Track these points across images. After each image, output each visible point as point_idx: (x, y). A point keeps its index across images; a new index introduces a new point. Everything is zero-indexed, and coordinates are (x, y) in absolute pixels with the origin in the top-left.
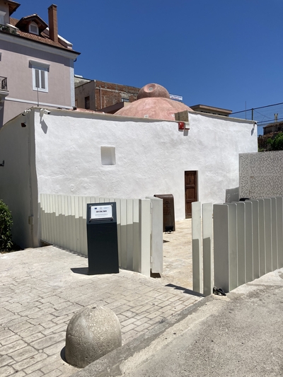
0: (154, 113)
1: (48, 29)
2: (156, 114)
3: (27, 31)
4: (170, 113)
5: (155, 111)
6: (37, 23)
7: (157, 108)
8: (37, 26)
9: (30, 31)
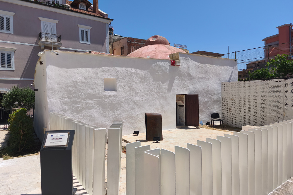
0: (154, 54)
1: (92, 6)
2: (156, 55)
3: (78, 8)
4: (167, 55)
5: (155, 53)
6: (85, 3)
7: (157, 51)
8: (85, 5)
9: (80, 8)
